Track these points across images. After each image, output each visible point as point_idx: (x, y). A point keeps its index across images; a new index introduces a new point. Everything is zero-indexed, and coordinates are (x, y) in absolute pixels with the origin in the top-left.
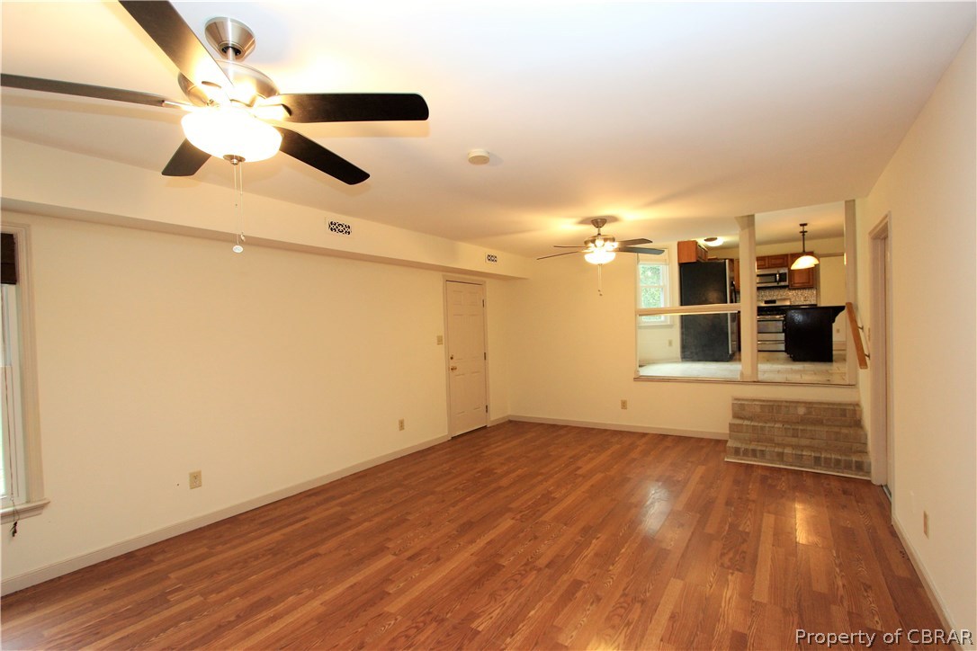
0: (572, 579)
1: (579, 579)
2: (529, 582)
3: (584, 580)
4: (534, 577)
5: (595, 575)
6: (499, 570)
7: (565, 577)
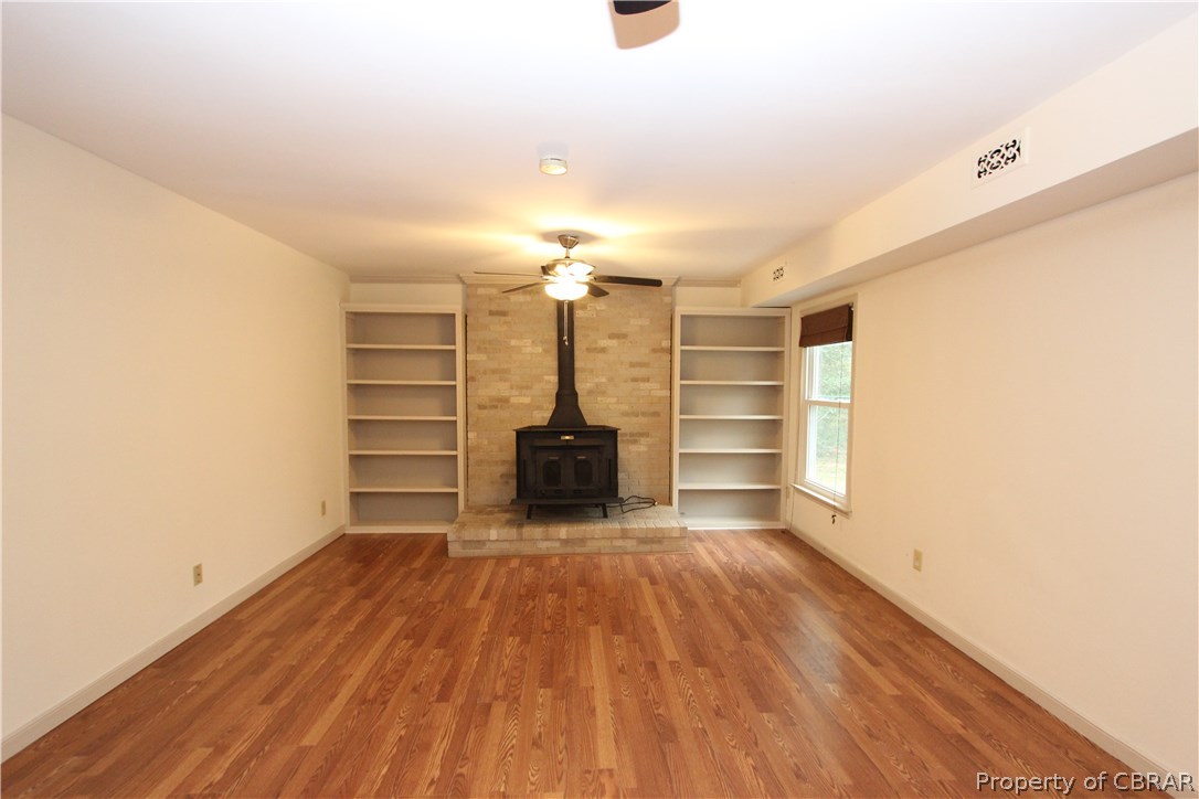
0: (451, 700)
1: (444, 704)
2: (499, 682)
3: (436, 705)
4: (497, 688)
5: (424, 715)
6: (541, 681)
7: (460, 701)
